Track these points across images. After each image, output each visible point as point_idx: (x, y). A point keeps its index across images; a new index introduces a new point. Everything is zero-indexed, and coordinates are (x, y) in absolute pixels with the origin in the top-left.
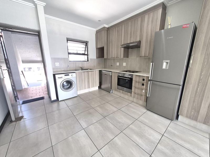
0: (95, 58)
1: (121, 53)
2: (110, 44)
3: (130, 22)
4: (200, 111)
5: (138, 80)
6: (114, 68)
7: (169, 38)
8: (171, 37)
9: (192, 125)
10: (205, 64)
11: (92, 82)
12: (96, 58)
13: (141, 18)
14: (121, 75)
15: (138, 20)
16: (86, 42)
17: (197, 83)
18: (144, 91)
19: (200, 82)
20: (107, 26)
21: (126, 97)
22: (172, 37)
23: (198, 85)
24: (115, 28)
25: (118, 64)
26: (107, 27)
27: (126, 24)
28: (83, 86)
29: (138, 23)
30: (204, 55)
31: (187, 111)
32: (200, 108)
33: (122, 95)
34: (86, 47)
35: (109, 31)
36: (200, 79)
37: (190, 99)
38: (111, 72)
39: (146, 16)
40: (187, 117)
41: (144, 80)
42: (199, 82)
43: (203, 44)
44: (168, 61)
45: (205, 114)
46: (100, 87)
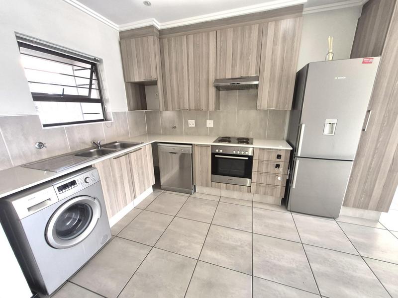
0: (126, 109)
1: (208, 99)
2: (174, 76)
3: (232, 29)
4: (373, 194)
5: (265, 158)
6: (181, 134)
7: (339, 78)
8: (342, 78)
9: (357, 215)
10: (384, 125)
11: (139, 178)
12: (130, 109)
13: (258, 25)
14: (221, 151)
15: (250, 29)
16: (95, 60)
17: (371, 153)
18: (279, 178)
19: (376, 152)
20: (160, 26)
21: (235, 195)
22: (345, 78)
23: (373, 157)
24: (187, 35)
25: (192, 123)
26: (159, 28)
27: (218, 32)
28: (121, 198)
29: (252, 35)
30: (384, 112)
31: (355, 198)
32: (373, 190)
33: (224, 193)
34: (94, 77)
35: (166, 41)
36: (376, 148)
37: (360, 180)
38: (191, 144)
39: (269, 23)
40: (355, 208)
41: (279, 157)
42: (374, 153)
43: (383, 94)
44: (335, 121)
45: (379, 197)
46: (157, 186)
